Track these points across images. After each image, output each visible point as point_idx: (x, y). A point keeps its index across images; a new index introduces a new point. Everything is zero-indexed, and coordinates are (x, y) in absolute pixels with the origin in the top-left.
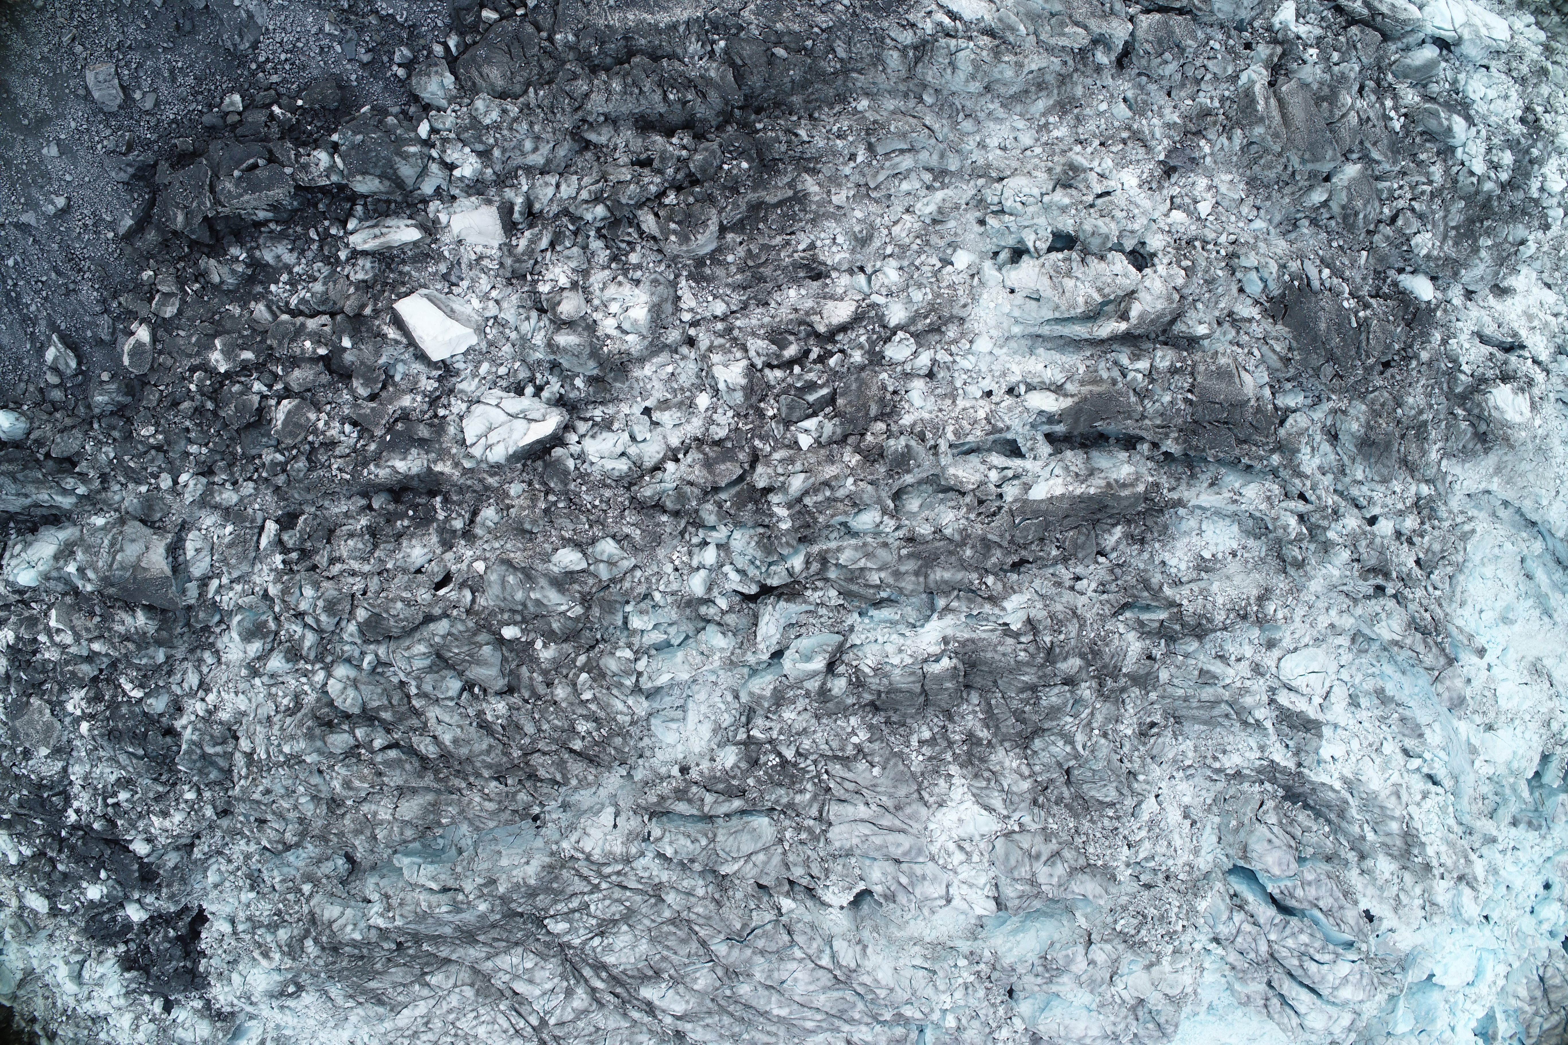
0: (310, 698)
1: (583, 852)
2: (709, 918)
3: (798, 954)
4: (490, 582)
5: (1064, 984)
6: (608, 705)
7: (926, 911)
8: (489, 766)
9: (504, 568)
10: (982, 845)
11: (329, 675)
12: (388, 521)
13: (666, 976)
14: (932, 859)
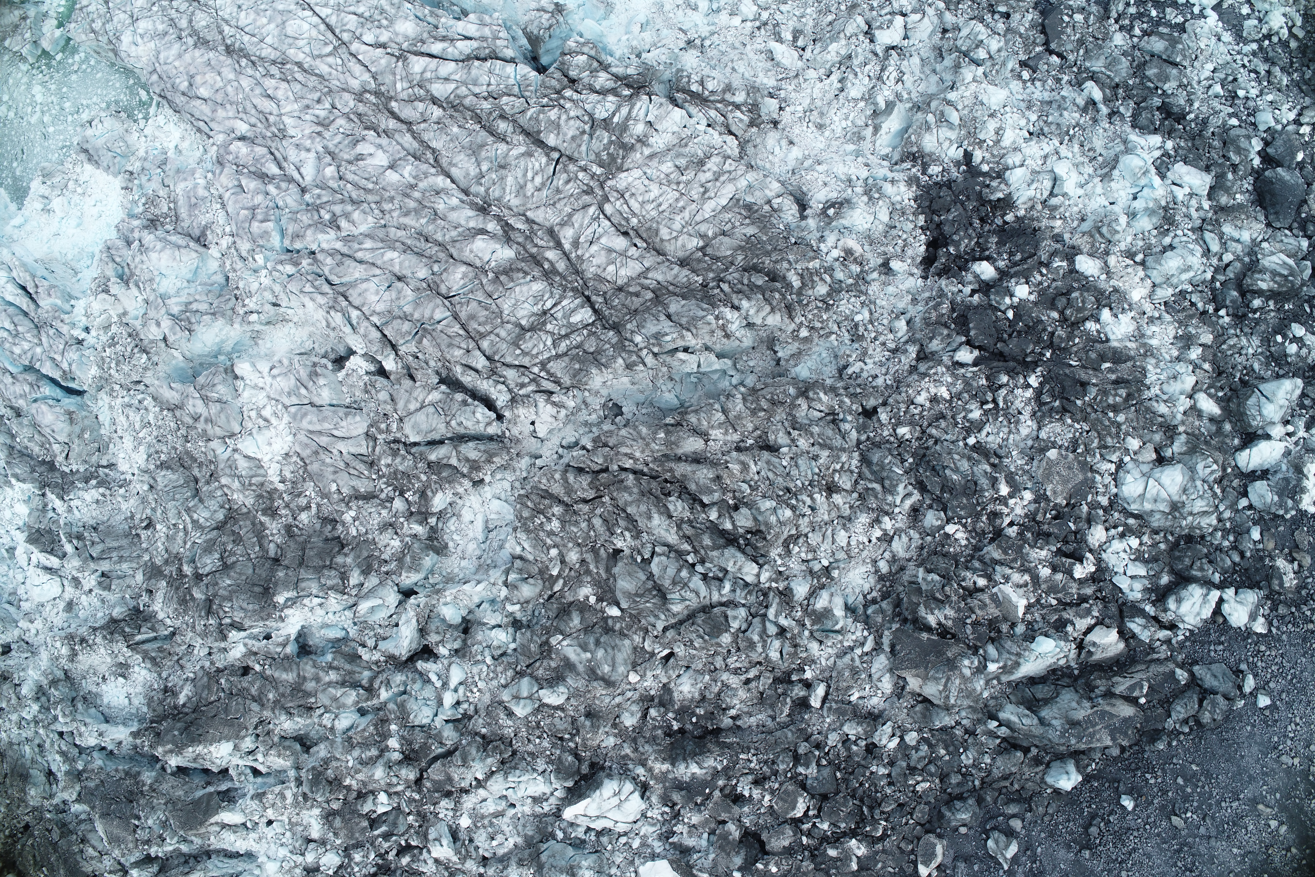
0: (775, 552)
1: (554, 404)
2: (450, 345)
3: (375, 319)
4: (626, 664)
5: (177, 304)
6: (534, 547)
7: (286, 362)
8: (626, 489)
9: (613, 679)
10: (249, 425)
11: (758, 575)
12: (713, 713)
13: (491, 275)
14: (286, 407)
